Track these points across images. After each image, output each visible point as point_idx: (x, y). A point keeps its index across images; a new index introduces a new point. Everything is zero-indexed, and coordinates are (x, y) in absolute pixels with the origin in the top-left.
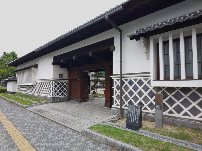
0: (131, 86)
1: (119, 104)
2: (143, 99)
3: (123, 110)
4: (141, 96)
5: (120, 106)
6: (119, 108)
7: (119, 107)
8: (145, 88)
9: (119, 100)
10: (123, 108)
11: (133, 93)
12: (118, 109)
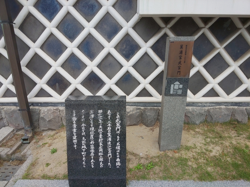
0: (50, 19)
1: (13, 89)
2: (99, 66)
3: (31, 107)
4: (91, 56)
5: (18, 95)
6: (14, 104)
7: (15, 100)
8: (105, 26)
9: (11, 76)
10: (29, 100)
11: (61, 48)
12: (13, 108)
